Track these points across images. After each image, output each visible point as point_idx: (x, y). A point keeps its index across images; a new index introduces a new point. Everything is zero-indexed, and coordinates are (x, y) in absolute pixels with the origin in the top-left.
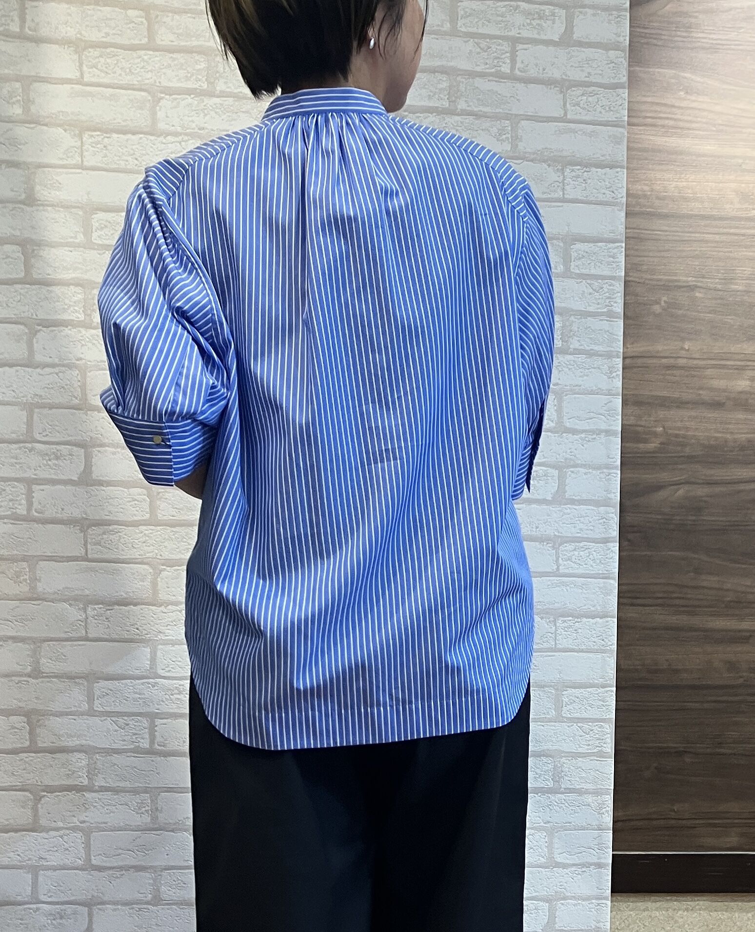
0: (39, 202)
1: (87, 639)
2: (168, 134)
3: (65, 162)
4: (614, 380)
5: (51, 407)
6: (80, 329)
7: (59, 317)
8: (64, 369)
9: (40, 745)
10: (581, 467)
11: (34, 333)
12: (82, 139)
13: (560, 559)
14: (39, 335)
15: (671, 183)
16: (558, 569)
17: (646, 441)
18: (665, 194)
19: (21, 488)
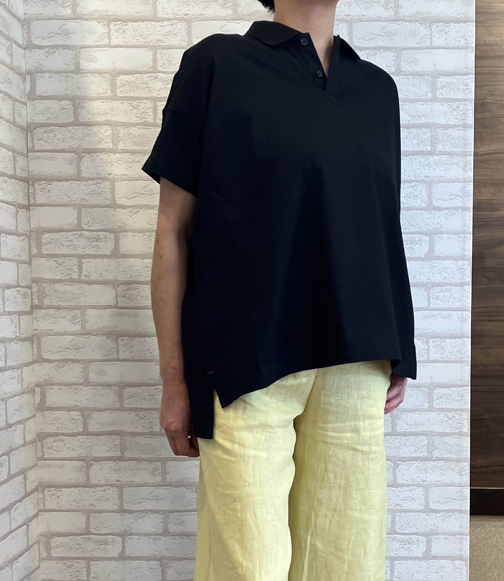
0: (83, 71)
1: (119, 360)
2: (164, 20)
3: (99, 43)
5: (92, 207)
6: (110, 154)
7: (96, 147)
8: (100, 181)
9: (90, 430)
10: (445, 233)
11: (81, 158)
12: (109, 27)
13: (431, 298)
14: (84, 159)
16: (429, 305)
19: (75, 261)
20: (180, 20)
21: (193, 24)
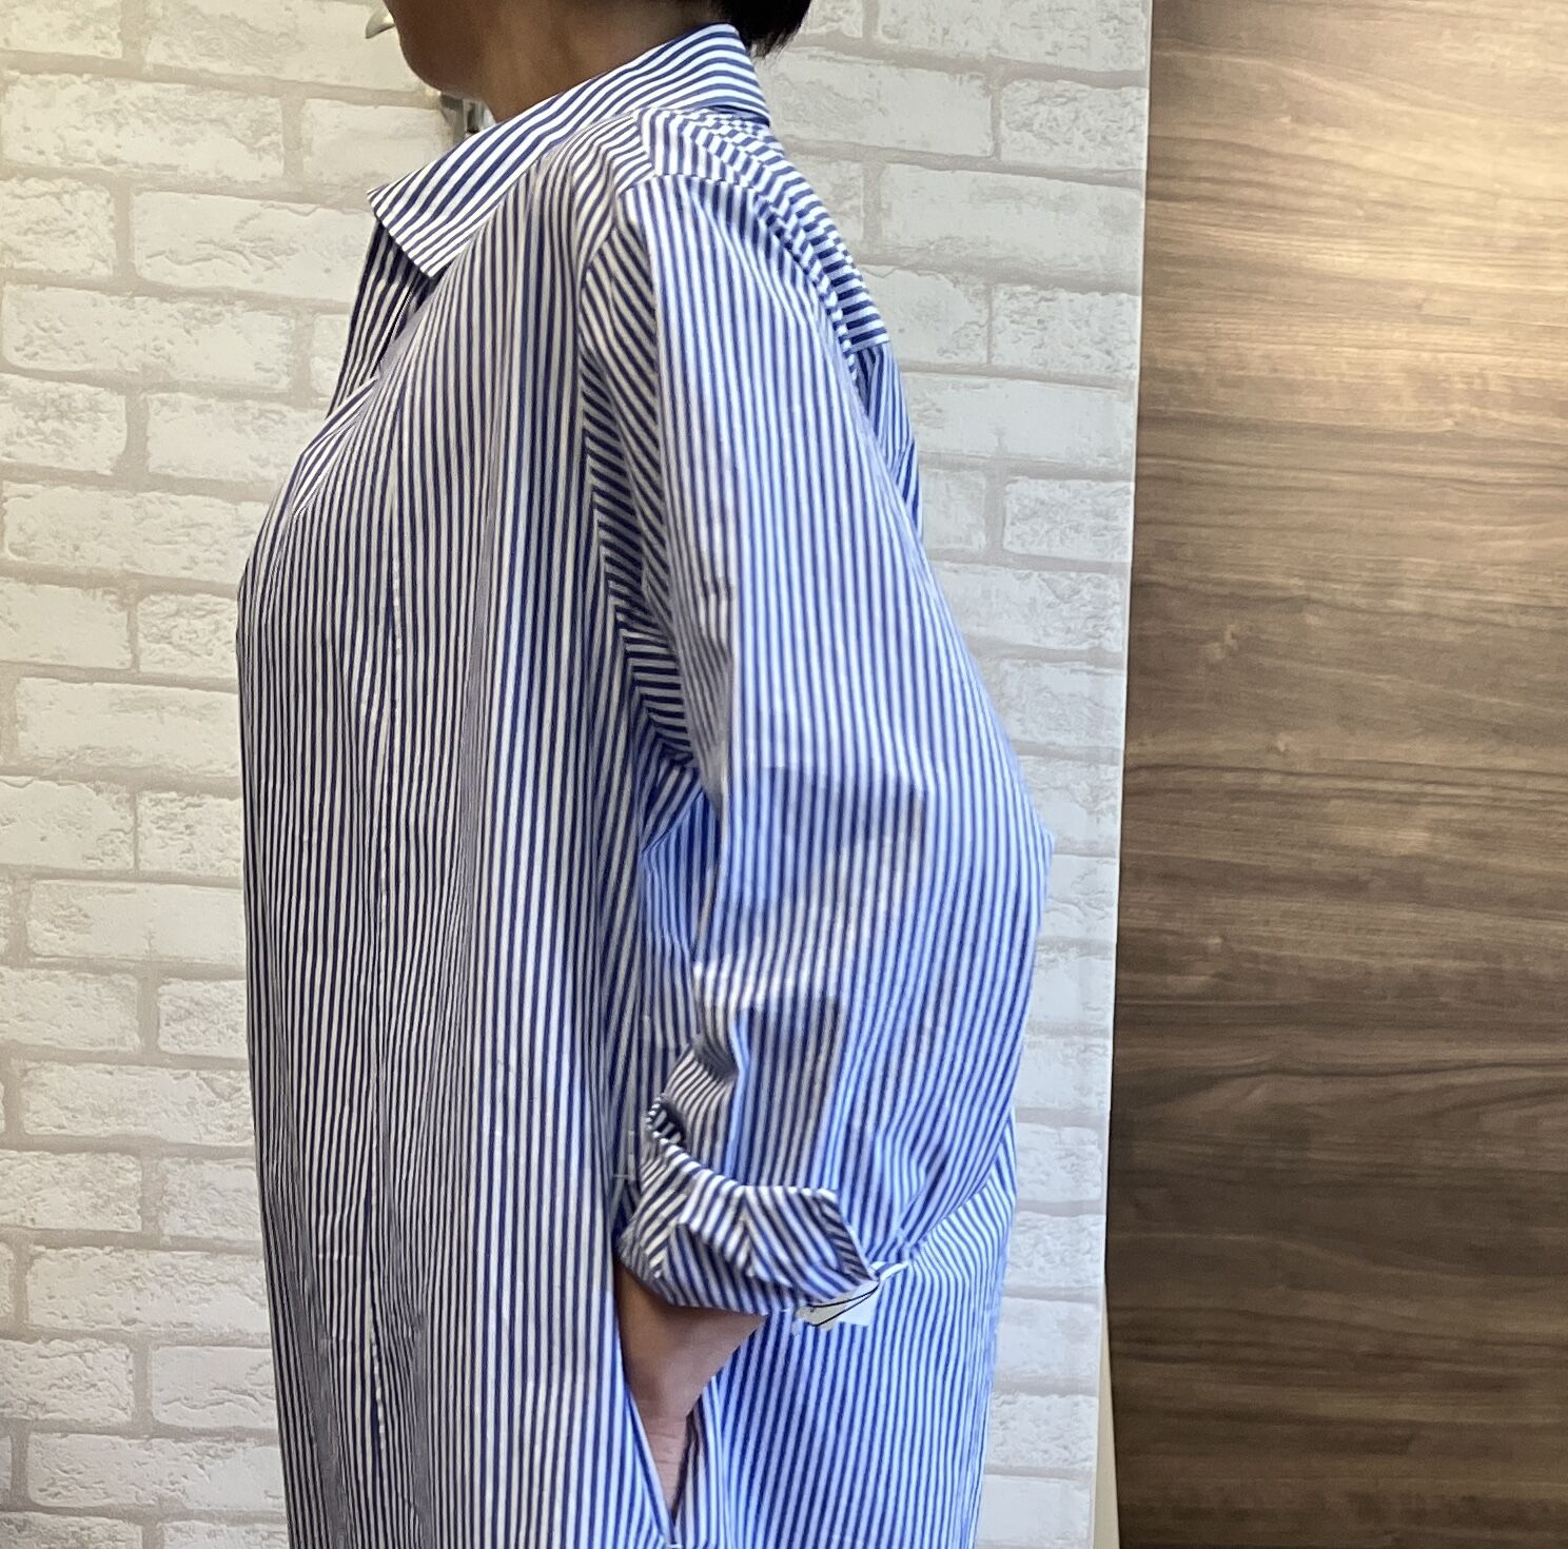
4: (1103, 819)
15: (1254, 346)
17: (1179, 969)
18: (1241, 373)
20: (90, 178)
21: (137, 200)
